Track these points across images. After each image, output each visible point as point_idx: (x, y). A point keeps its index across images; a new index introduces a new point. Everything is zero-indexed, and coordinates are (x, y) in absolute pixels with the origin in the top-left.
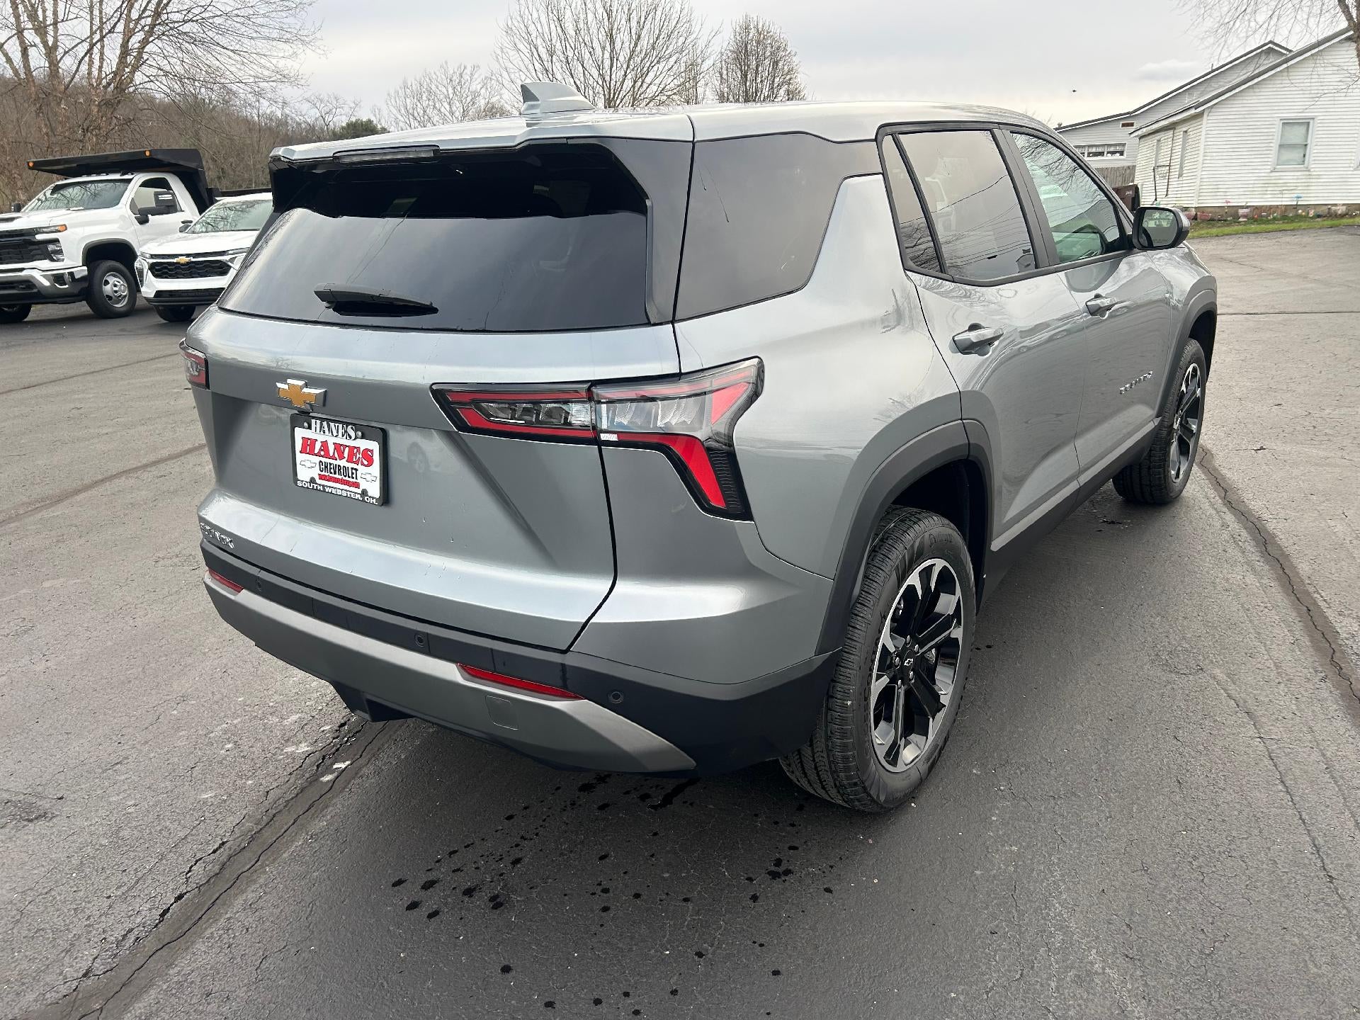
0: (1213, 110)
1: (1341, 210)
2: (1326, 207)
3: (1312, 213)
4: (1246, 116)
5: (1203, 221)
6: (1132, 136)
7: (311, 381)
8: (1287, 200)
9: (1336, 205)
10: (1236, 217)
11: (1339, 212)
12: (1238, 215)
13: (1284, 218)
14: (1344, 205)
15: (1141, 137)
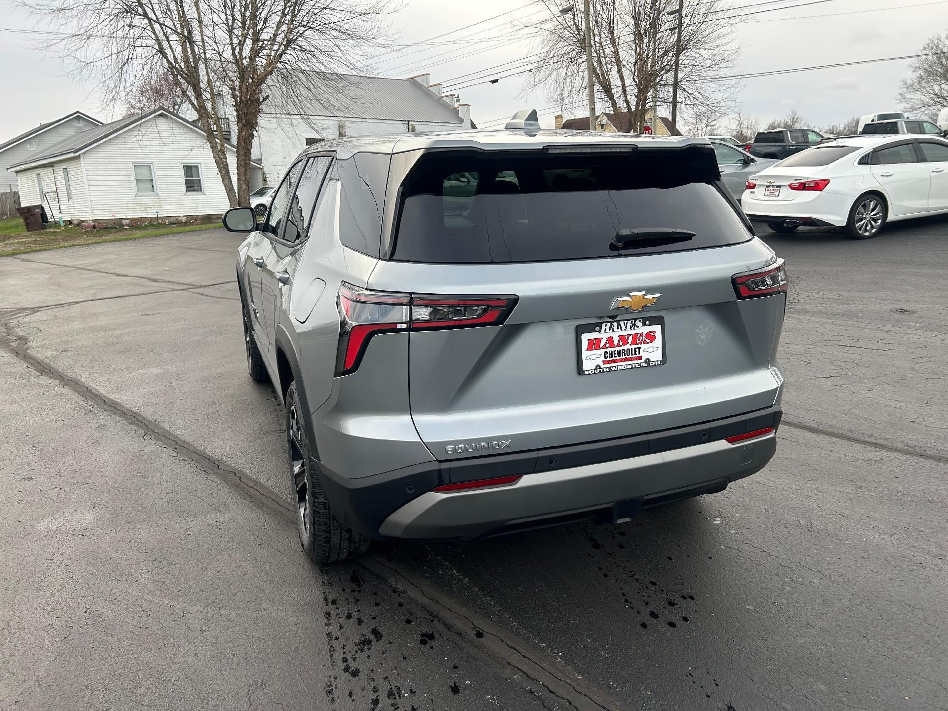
0: (86, 155)
1: (184, 219)
2: (175, 218)
3: (167, 222)
4: (110, 160)
5: (101, 228)
6: (9, 171)
7: (650, 290)
8: (150, 214)
9: (180, 216)
10: (122, 225)
11: (183, 221)
12: (122, 224)
13: (151, 225)
14: (184, 216)
15: (17, 172)
